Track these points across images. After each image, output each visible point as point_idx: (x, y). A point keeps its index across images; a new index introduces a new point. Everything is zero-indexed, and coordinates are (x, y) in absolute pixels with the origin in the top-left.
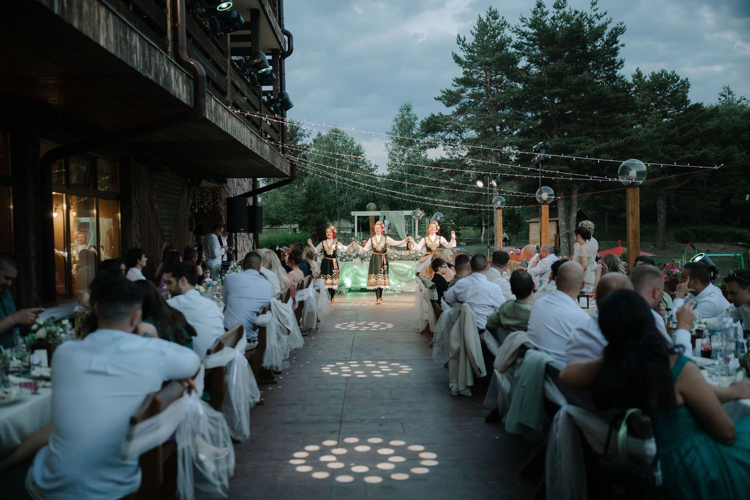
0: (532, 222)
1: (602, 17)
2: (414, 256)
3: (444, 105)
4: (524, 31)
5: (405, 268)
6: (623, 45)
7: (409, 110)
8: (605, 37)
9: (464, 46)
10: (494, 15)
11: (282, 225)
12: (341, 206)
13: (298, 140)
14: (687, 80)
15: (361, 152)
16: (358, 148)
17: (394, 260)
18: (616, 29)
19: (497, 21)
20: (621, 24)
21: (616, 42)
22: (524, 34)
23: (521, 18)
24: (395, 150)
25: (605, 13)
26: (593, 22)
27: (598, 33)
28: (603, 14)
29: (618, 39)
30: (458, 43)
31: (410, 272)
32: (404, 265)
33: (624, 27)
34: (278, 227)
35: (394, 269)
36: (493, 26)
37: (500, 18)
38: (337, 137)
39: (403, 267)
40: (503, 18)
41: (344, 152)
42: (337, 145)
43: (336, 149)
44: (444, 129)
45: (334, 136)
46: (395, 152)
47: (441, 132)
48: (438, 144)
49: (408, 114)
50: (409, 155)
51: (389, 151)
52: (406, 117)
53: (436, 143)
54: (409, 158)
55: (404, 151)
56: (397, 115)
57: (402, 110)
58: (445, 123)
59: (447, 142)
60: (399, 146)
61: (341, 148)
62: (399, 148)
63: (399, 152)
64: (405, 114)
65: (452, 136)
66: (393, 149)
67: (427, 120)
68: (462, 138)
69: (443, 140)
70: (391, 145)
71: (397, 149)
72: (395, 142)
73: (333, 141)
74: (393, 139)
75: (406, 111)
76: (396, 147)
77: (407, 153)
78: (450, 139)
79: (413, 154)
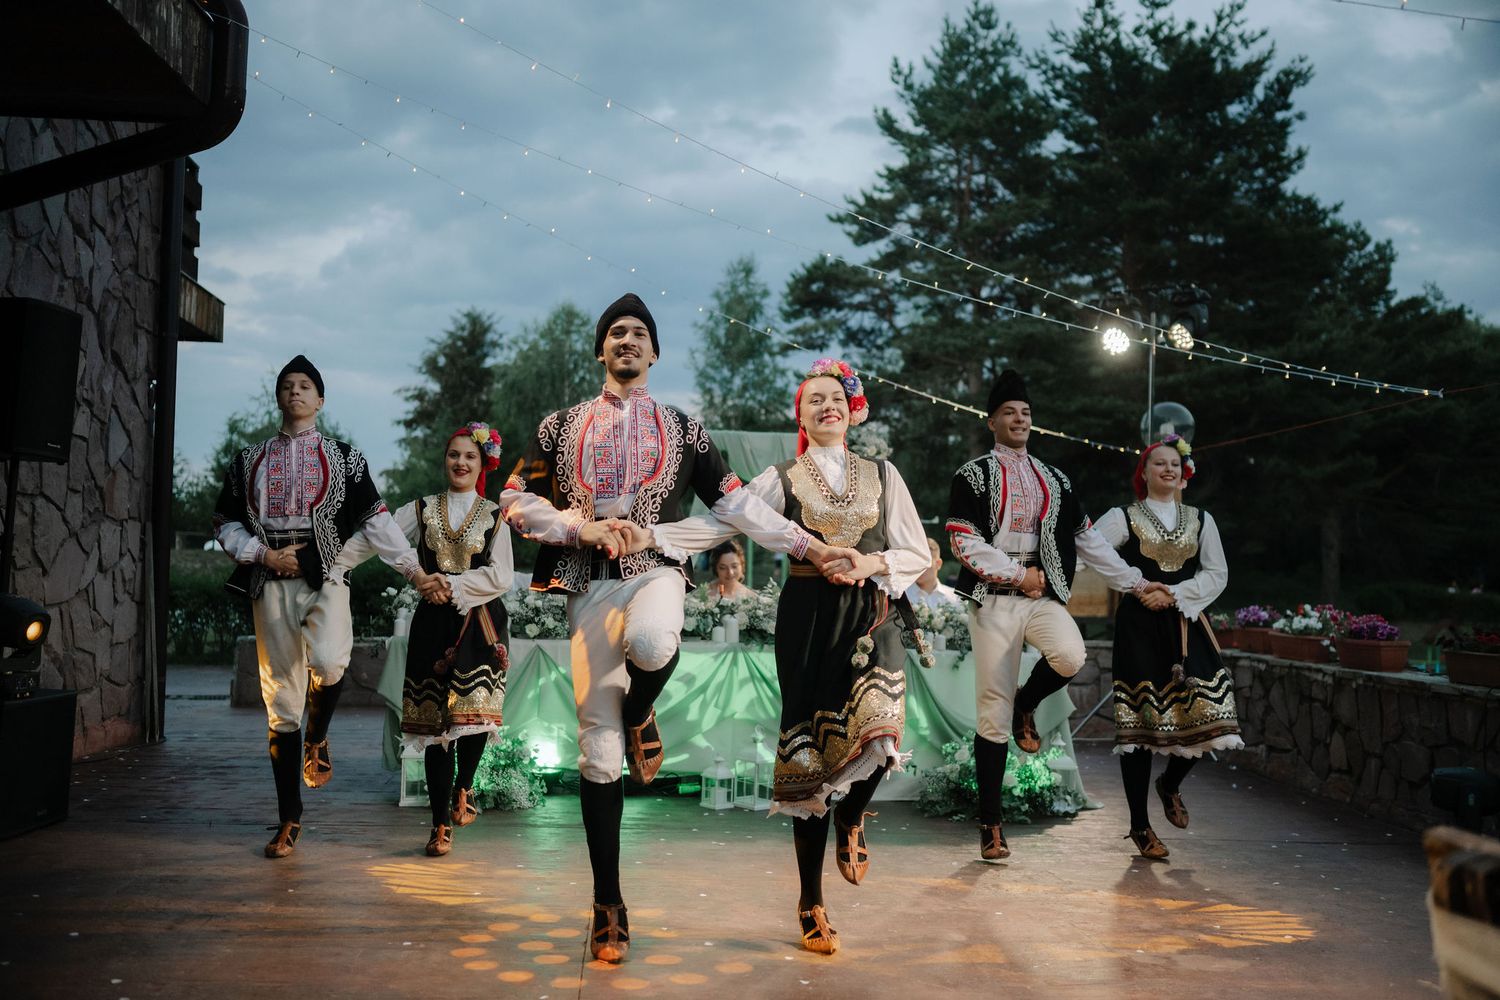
1: (1253, 41)
3: (849, 242)
4: (1058, 65)
6: (1301, 117)
7: (748, 271)
8: (1259, 92)
9: (909, 87)
10: (985, 18)
14: (1389, 242)
18: (1287, 73)
19: (993, 34)
20: (1301, 61)
21: (1287, 107)
22: (1058, 73)
23: (1053, 32)
24: (712, 367)
25: (1263, 34)
26: (1233, 53)
27: (1242, 81)
28: (1257, 34)
29: (1292, 98)
30: (893, 80)
33: (1310, 69)
36: (981, 45)
37: (1001, 27)
38: (573, 328)
40: (1008, 26)
41: (586, 364)
42: (570, 346)
43: (567, 356)
44: (847, 301)
45: (565, 325)
46: (711, 372)
47: (839, 308)
48: (828, 340)
49: (748, 283)
50: (746, 381)
51: (697, 368)
52: (742, 290)
53: (823, 337)
54: (745, 388)
55: (733, 371)
56: (720, 284)
57: (732, 272)
58: (856, 279)
59: (853, 337)
60: (723, 357)
61: (579, 355)
62: (722, 362)
63: (721, 372)
64: (738, 283)
65: (866, 320)
66: (708, 365)
67: (808, 271)
68: (892, 326)
69: (843, 330)
70: (704, 353)
71: (718, 364)
72: (712, 347)
73: (563, 337)
74: (709, 340)
75: (743, 275)
76: (714, 359)
77: (742, 375)
78: (861, 329)
79: (756, 378)
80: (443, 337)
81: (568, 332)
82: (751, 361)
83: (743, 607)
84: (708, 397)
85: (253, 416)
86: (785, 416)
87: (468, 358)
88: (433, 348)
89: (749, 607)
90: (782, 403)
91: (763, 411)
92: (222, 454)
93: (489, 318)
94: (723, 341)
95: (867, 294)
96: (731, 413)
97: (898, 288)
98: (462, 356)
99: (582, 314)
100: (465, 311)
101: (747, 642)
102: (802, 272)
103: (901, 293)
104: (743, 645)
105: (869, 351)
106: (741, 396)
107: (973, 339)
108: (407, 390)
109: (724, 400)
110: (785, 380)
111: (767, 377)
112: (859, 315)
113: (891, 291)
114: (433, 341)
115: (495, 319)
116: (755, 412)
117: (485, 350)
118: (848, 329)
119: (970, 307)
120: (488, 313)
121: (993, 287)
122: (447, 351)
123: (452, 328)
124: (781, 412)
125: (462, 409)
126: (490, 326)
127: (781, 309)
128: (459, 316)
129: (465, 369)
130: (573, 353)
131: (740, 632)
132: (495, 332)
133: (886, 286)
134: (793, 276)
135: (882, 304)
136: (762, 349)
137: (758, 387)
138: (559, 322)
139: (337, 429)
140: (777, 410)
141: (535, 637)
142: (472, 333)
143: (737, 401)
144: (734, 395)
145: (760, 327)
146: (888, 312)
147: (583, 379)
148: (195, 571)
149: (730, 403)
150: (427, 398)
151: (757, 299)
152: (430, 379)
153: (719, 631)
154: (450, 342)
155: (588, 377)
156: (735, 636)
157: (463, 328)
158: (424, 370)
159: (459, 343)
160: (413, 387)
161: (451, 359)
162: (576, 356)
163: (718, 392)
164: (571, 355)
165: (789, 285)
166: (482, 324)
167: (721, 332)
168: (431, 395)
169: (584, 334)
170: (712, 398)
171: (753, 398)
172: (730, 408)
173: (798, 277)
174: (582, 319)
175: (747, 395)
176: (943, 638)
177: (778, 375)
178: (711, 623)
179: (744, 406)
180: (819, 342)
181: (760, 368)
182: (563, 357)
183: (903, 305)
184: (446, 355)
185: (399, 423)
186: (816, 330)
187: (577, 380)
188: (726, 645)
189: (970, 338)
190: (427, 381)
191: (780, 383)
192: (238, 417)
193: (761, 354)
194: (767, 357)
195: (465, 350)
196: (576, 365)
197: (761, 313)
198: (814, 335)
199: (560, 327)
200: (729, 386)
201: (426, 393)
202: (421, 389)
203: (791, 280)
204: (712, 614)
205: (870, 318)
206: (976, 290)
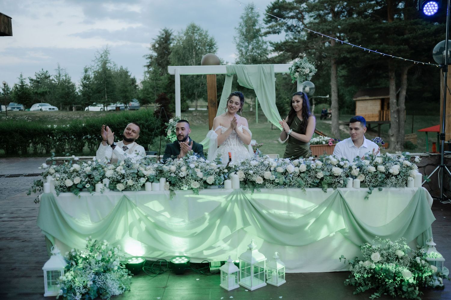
0: (359, 100)
2: (320, 175)
5: (297, 209)
7: (252, 9)
11: (150, 103)
12: (197, 88)
13: (171, 43)
15: (214, 43)
16: (211, 40)
17: (263, 186)
24: (242, 42)
31: (312, 221)
32: (294, 201)
34: (147, 105)
35: (264, 212)
38: (195, 32)
39: (289, 207)
41: (200, 44)
42: (194, 37)
43: (193, 41)
44: (287, 15)
45: (192, 30)
46: (242, 44)
47: (284, 19)
48: (281, 30)
49: (252, 13)
50: (253, 46)
51: (237, 43)
52: (250, 15)
53: (279, 29)
54: (253, 49)
55: (249, 43)
56: (243, 14)
57: (247, 9)
58: (290, 7)
59: (289, 28)
60: (245, 39)
61: (198, 40)
62: (245, 40)
63: (245, 44)
64: (249, 13)
65: (294, 22)
66: (240, 41)
67: (273, 5)
68: (303, 23)
69: (286, 26)
70: (239, 38)
71: (243, 41)
72: (241, 36)
73: (192, 35)
74: (240, 33)
75: (250, 10)
76: (242, 39)
77: (252, 44)
78: (292, 25)
79: (256, 45)
80: (157, 38)
81: (193, 33)
82: (254, 40)
83: (241, 168)
84: (241, 53)
85: (93, 66)
86: (267, 57)
87: (165, 44)
88: (154, 41)
89: (245, 167)
90: (266, 53)
91: (259, 56)
92: (83, 80)
93: (171, 31)
94: (245, 33)
95: (294, 12)
96: (249, 58)
97: (305, 10)
98: (163, 44)
99: (197, 26)
100: (163, 29)
101: (244, 188)
102: (271, 5)
103: (306, 11)
104: (242, 189)
105: (295, 33)
106: (251, 52)
107: (333, 26)
108: (147, 56)
109: (246, 53)
110: (266, 45)
111: (260, 45)
112: (291, 20)
113: (302, 11)
114: (154, 39)
115: (173, 31)
116: (257, 56)
117: (171, 41)
118: (288, 25)
119: (330, 15)
120: (170, 29)
121: (339, 8)
122: (158, 42)
123: (159, 35)
124: (265, 56)
125: (164, 61)
126: (172, 33)
127: (264, 20)
128: (161, 31)
129: (164, 48)
130: (195, 40)
131: (240, 182)
132: (173, 36)
133: (301, 9)
134: (268, 7)
135: (299, 16)
136: (258, 35)
137: (258, 48)
138: (190, 29)
139: (127, 69)
140: (264, 55)
141: (122, 190)
142: (166, 36)
143: (250, 53)
144: (250, 51)
145: (257, 27)
146: (301, 19)
147: (199, 48)
148: (77, 118)
149: (248, 54)
150: (153, 58)
151: (256, 18)
152: (154, 52)
153: (228, 182)
154: (159, 39)
155: (201, 48)
156: (237, 185)
157: (163, 35)
158: (152, 49)
159: (162, 40)
160: (148, 55)
161: (160, 45)
162: (196, 41)
163: (244, 50)
164: (195, 41)
165: (266, 11)
166: (169, 34)
167: (244, 30)
168: (154, 56)
169: (198, 33)
170: (242, 53)
171: (256, 52)
172: (248, 56)
173: (269, 7)
174: (197, 28)
175: (254, 51)
176: (358, 181)
177: (264, 44)
178: (223, 179)
179: (253, 55)
180: (278, 31)
181: (258, 42)
182: (192, 41)
183: (307, 16)
184: (158, 44)
185: (145, 66)
186: (277, 26)
187: (197, 49)
188: (232, 190)
189: (332, 25)
190: (153, 52)
191: (264, 47)
192: (87, 67)
193: (258, 37)
194: (260, 38)
195: (164, 42)
196: (197, 44)
197: (257, 22)
198: (276, 28)
199: (190, 31)
200: (248, 48)
201: (153, 56)
202: (151, 55)
203: (267, 9)
204: (224, 173)
205: (295, 21)
206: (333, 8)
